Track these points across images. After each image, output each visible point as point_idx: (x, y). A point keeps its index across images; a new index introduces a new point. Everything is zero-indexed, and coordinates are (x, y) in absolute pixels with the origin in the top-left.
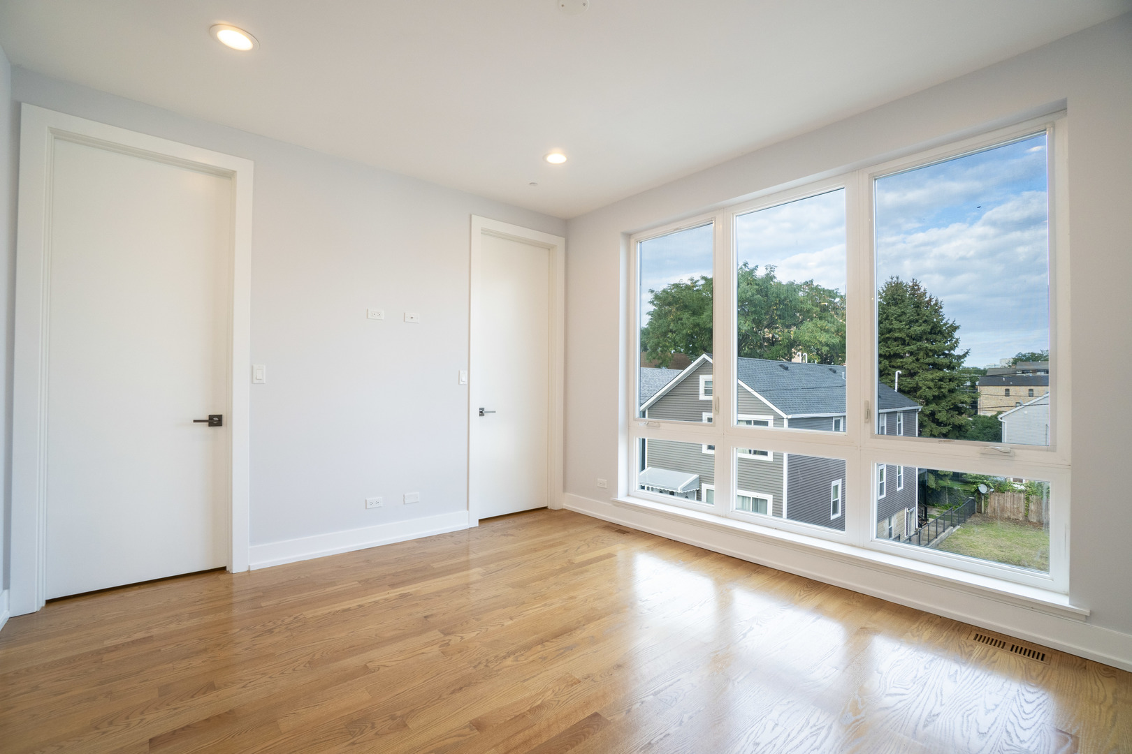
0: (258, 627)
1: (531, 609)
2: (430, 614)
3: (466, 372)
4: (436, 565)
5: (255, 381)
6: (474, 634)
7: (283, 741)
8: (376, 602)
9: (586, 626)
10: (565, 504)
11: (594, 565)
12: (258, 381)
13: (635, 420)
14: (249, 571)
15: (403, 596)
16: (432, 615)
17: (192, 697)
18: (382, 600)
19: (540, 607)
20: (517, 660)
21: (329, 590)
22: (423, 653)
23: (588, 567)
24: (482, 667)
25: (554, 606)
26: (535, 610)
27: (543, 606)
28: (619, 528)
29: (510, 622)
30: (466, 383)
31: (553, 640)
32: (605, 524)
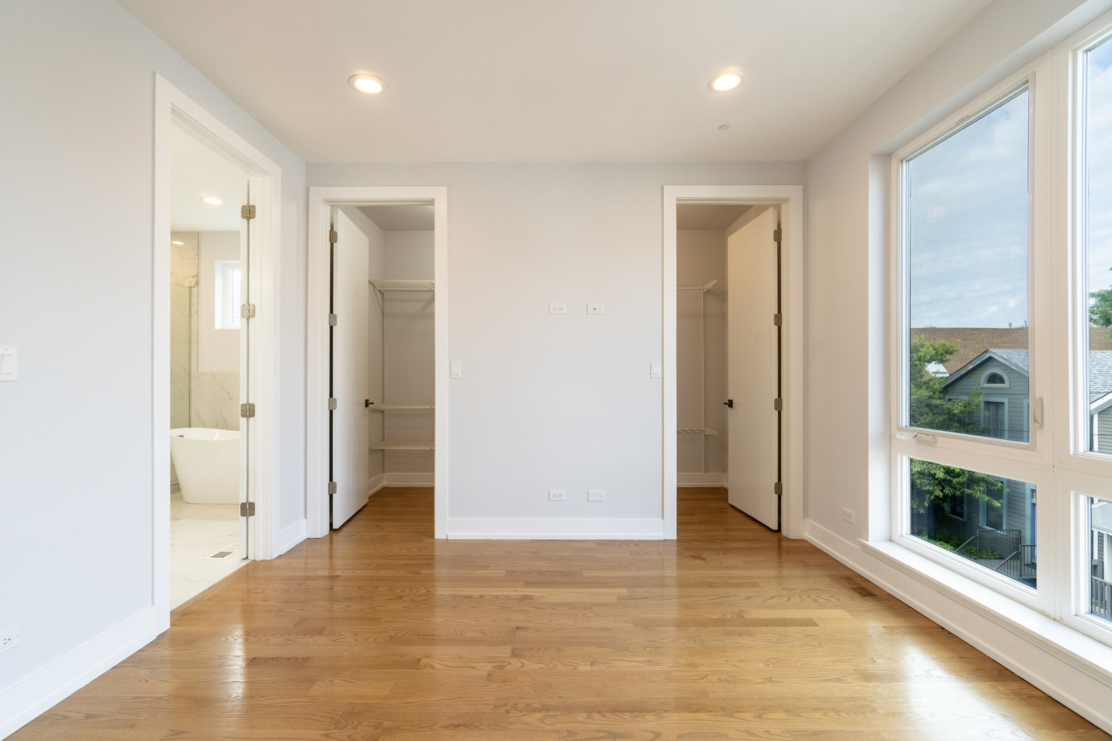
0: (398, 591)
1: (626, 661)
2: (525, 626)
3: (660, 364)
4: (586, 574)
5: (453, 376)
6: (537, 666)
7: (299, 704)
8: (497, 597)
9: (666, 714)
10: (806, 534)
11: (770, 628)
12: (454, 376)
13: (900, 429)
14: (447, 539)
15: (525, 597)
16: (525, 628)
17: (305, 635)
18: (503, 596)
19: (638, 662)
20: (542, 721)
21: (480, 572)
22: (472, 668)
23: (751, 629)
24: (503, 710)
25: (657, 668)
26: (630, 664)
27: (644, 662)
28: (864, 585)
29: (588, 668)
30: (660, 376)
31: (607, 715)
32: (848, 574)
